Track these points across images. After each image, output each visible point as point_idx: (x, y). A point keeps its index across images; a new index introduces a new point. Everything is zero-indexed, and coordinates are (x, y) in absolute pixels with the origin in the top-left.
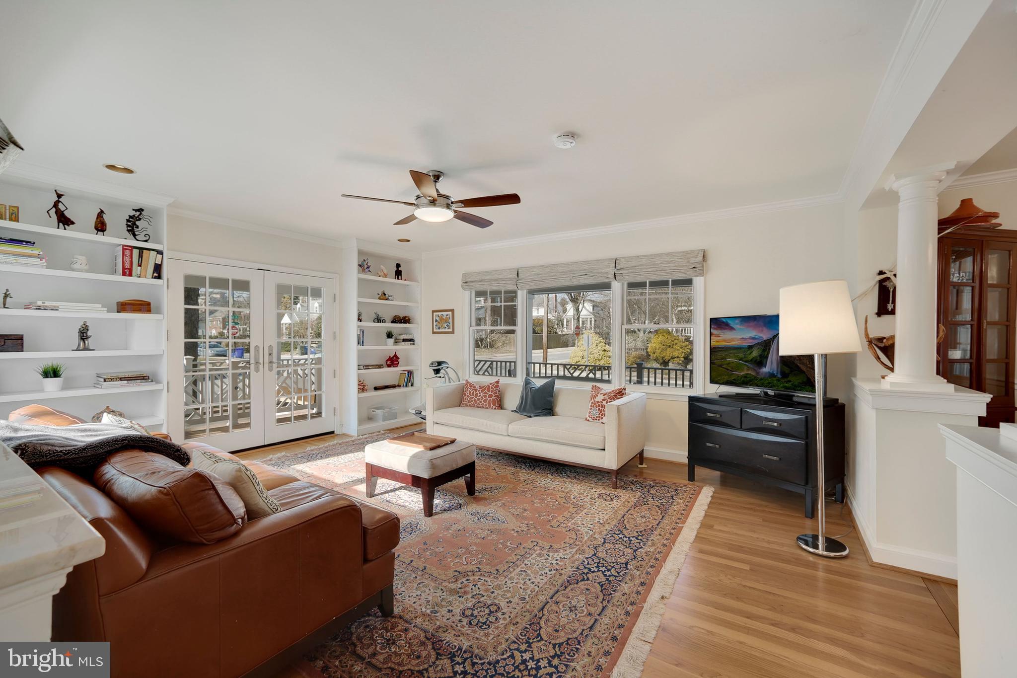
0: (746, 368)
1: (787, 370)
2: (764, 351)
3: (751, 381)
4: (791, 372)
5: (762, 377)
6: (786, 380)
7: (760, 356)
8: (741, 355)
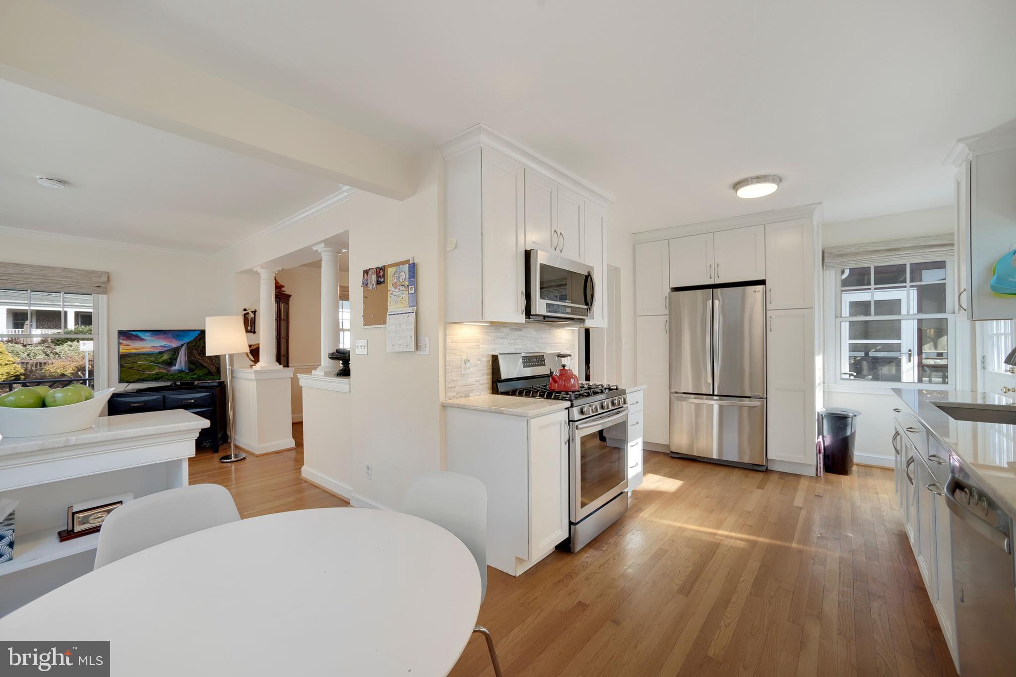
0: (157, 368)
1: (193, 367)
2: (173, 355)
3: (162, 377)
4: (197, 367)
5: (173, 373)
6: (192, 373)
7: (170, 359)
8: (152, 359)
